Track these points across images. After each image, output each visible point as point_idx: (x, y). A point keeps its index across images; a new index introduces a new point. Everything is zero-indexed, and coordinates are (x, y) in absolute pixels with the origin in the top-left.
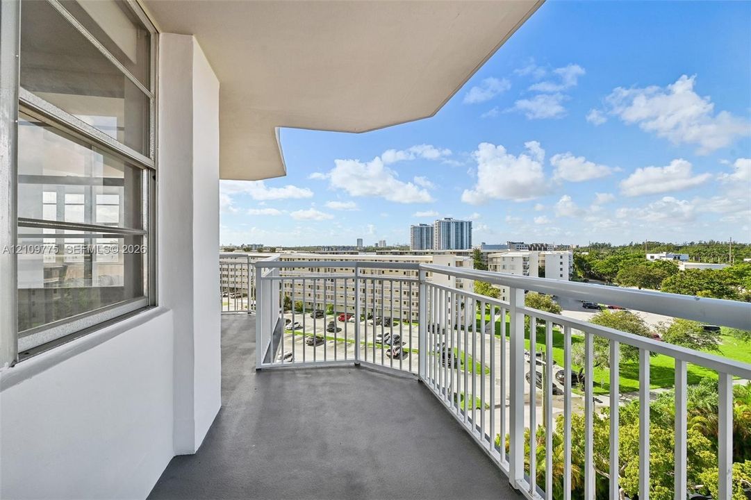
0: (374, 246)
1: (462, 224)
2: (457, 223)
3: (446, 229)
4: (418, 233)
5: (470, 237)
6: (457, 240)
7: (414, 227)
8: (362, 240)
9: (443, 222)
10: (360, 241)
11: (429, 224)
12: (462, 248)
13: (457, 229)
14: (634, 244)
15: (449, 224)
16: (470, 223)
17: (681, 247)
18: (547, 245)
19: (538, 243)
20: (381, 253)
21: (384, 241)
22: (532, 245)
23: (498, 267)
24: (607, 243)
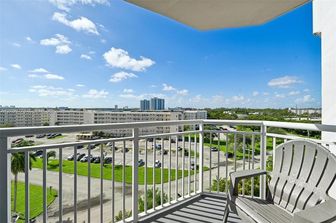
0: (123, 108)
1: (161, 100)
2: (159, 100)
3: (155, 102)
4: (143, 103)
5: (164, 105)
6: (159, 106)
7: (142, 101)
8: (117, 106)
9: (154, 99)
10: (116, 106)
11: (148, 100)
12: (161, 109)
13: (159, 102)
14: (217, 108)
15: (156, 100)
16: (164, 100)
17: (231, 109)
18: (191, 108)
19: (188, 107)
20: (133, 111)
21: (127, 106)
22: (186, 108)
23: (187, 117)
24: (209, 108)
